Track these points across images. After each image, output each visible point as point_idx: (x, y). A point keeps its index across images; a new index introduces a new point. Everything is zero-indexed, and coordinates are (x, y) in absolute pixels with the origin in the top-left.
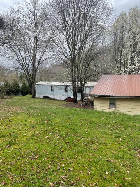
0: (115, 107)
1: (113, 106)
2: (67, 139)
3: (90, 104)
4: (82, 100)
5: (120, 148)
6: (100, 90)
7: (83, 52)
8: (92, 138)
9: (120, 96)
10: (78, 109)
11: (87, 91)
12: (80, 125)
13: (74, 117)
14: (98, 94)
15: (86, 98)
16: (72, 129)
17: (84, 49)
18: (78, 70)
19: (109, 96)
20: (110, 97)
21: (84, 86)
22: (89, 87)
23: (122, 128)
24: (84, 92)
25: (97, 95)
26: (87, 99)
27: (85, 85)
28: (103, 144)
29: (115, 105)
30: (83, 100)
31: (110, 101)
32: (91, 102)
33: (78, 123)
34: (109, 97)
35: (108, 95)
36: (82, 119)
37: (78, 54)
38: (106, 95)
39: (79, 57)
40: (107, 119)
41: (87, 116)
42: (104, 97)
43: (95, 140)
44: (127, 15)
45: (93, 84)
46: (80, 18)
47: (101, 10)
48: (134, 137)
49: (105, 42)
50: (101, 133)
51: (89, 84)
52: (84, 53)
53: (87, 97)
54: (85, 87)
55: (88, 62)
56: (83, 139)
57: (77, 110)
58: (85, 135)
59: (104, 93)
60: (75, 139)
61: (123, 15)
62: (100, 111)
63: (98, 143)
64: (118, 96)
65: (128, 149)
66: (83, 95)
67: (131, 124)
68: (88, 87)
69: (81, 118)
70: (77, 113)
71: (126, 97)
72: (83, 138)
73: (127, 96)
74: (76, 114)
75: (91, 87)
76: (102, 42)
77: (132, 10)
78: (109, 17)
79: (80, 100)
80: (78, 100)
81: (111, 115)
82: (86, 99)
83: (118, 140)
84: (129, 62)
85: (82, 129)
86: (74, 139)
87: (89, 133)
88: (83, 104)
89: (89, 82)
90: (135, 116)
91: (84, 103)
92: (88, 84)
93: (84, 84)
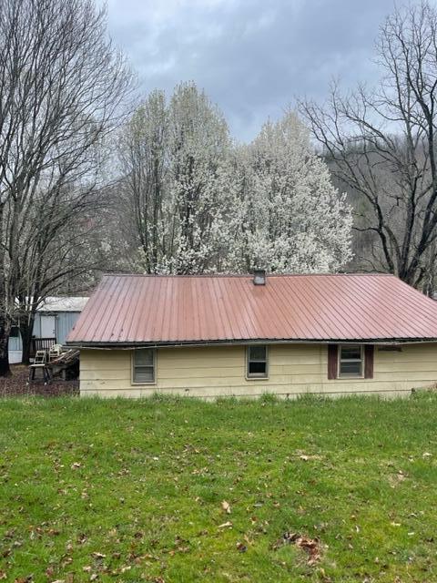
0: (153, 378)
1: (147, 376)
2: (12, 560)
3: (59, 374)
4: (25, 361)
5: (242, 548)
6: (102, 327)
7: (29, 195)
8: (123, 529)
9: (168, 343)
10: (25, 401)
11: (44, 328)
12: (52, 475)
13: (14, 438)
14: (96, 339)
15: (44, 352)
16: (21, 501)
17: (36, 183)
18: (13, 254)
19: (135, 344)
20: (136, 346)
21: (34, 312)
22: (55, 314)
23: (205, 453)
24: (35, 333)
25: (92, 344)
26: (47, 355)
27: (39, 308)
28: (175, 548)
29: (151, 370)
30: (31, 360)
31: (136, 360)
32: (65, 367)
33: (41, 466)
34: (131, 346)
35: (131, 340)
36: (53, 444)
37: (12, 199)
38: (123, 339)
39: (18, 209)
40: (147, 429)
41: (70, 428)
42: (116, 348)
43: (138, 535)
44: (168, 103)
45: (68, 304)
46: (18, 76)
47: (92, 70)
48: (260, 486)
49: (102, 173)
50: (147, 494)
51: (55, 303)
52: (34, 197)
53: (47, 349)
54: (36, 316)
55: (47, 228)
56: (87, 543)
57: (19, 407)
58: (88, 519)
59: (116, 334)
60: (52, 553)
61: (156, 102)
62: (112, 400)
63: (154, 545)
64: (160, 343)
65: (265, 541)
66: (30, 344)
67: (225, 433)
68: (49, 314)
69: (49, 441)
70: (21, 419)
71: (185, 342)
72: (83, 537)
73: (188, 339)
74: (19, 425)
75: (60, 316)
76: (93, 171)
77: (180, 92)
78: (119, 98)
79: (20, 360)
80: (10, 362)
81: (151, 407)
82: (44, 356)
83: (219, 511)
84: (180, 238)
85: (65, 491)
86: (47, 551)
87: (104, 507)
88: (33, 379)
89: (54, 299)
90: (220, 401)
91: (39, 373)
92: (50, 303)
93: (35, 306)
